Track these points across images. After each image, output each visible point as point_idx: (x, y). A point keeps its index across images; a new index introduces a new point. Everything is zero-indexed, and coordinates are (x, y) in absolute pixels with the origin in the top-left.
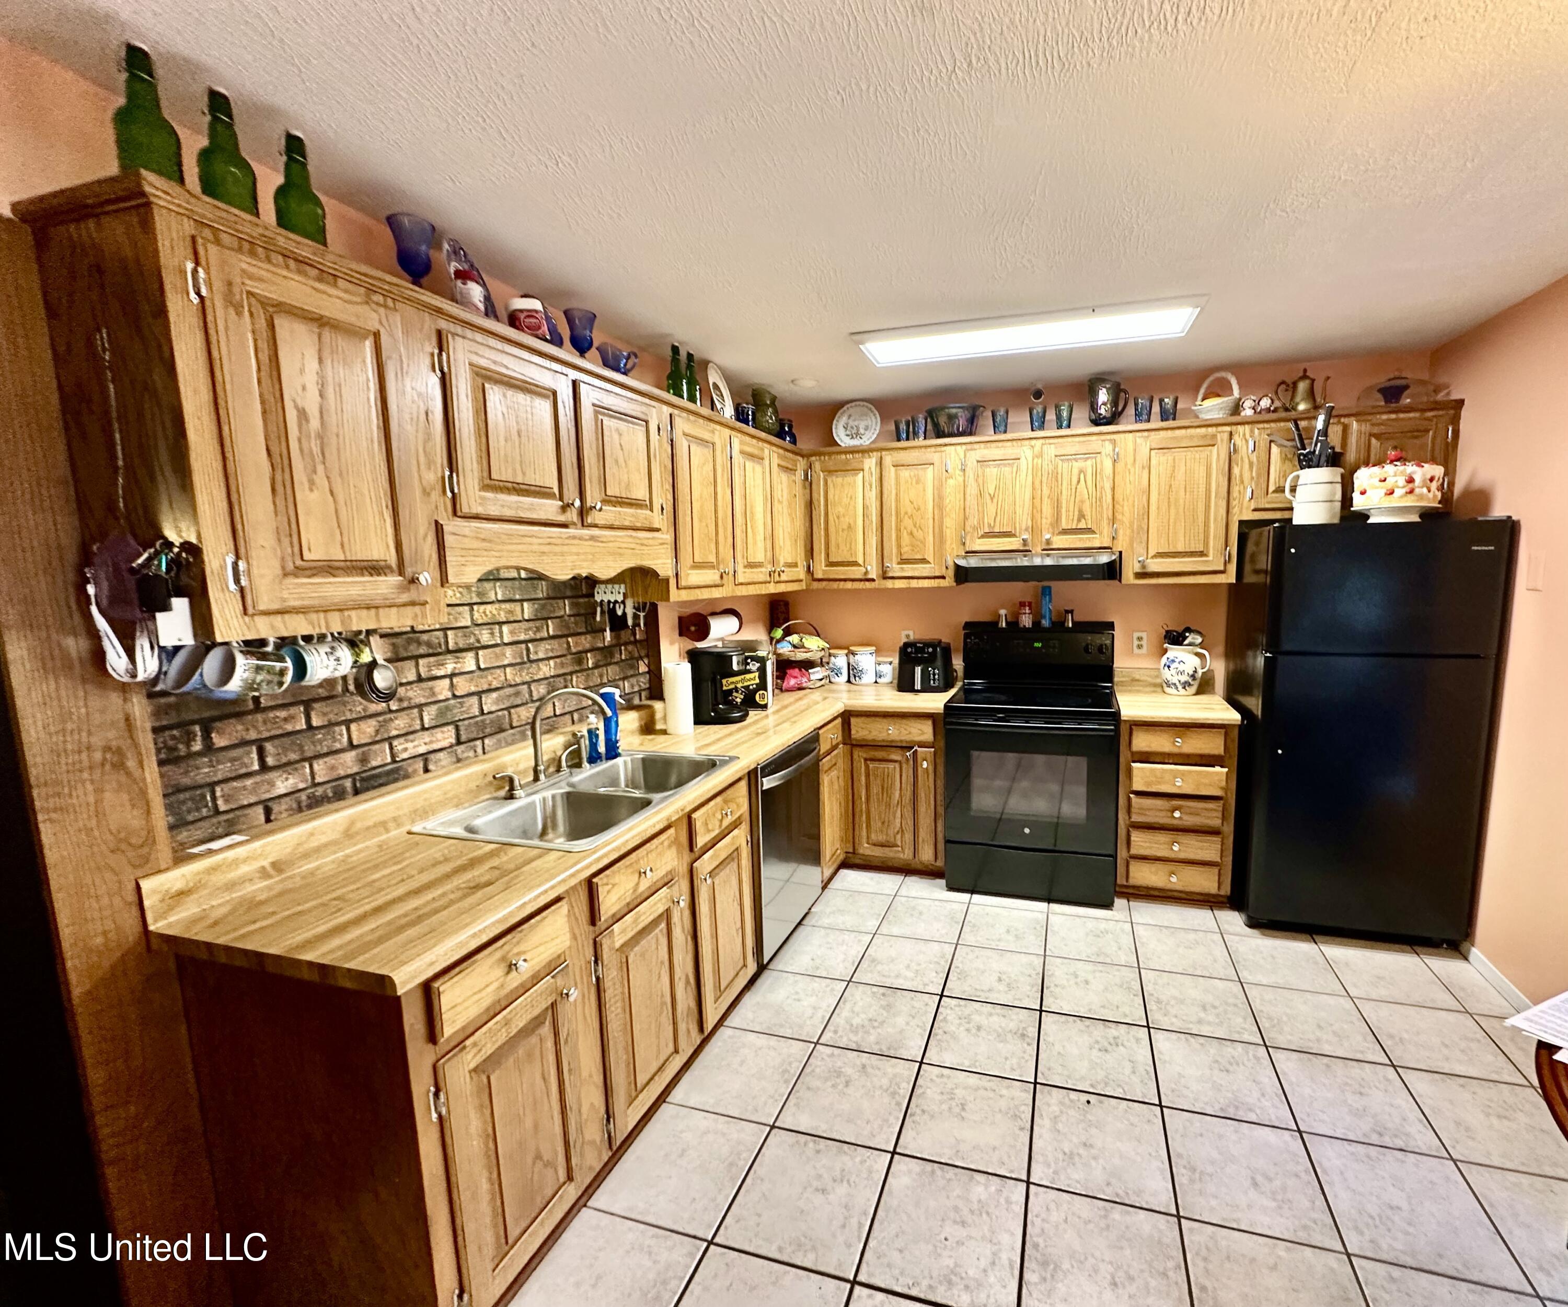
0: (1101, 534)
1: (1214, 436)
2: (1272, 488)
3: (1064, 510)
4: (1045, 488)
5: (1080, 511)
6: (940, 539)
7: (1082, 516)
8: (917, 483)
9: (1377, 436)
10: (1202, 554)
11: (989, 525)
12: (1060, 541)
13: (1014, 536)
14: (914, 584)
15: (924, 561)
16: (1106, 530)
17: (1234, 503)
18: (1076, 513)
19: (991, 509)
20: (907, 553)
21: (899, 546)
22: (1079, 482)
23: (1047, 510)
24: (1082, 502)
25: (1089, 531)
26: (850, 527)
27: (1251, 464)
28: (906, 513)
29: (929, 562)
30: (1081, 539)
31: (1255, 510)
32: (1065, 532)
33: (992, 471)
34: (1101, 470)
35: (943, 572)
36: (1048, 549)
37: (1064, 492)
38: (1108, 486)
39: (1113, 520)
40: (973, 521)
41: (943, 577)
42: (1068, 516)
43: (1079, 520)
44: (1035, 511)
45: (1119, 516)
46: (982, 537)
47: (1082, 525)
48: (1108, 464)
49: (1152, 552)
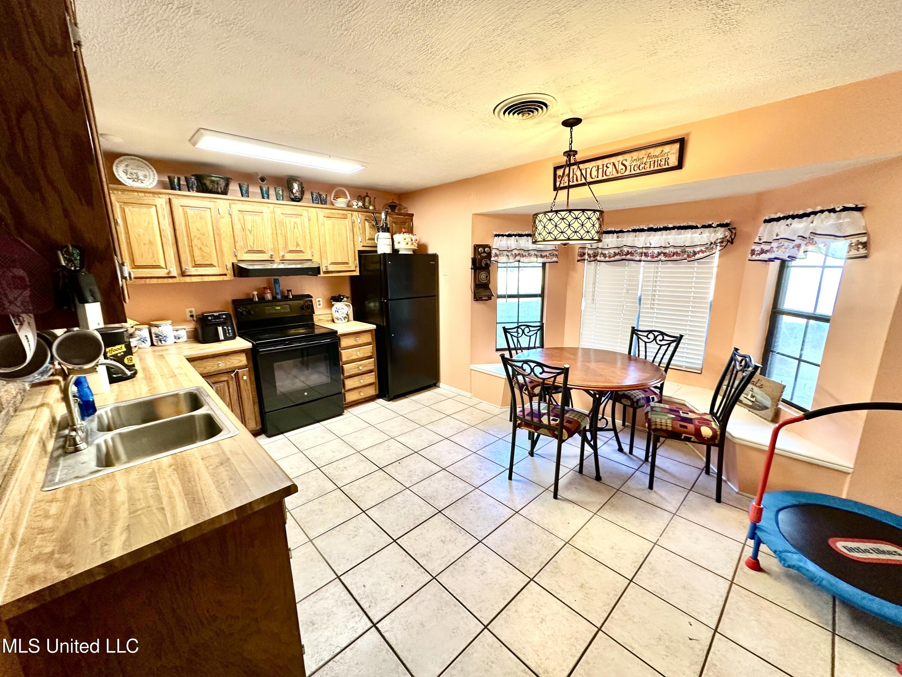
0: (307, 253)
1: (346, 215)
2: (367, 238)
3: (289, 241)
4: (278, 229)
5: (297, 242)
6: (220, 253)
7: (298, 245)
8: (201, 219)
9: (395, 223)
10: (347, 263)
11: (251, 246)
12: (288, 256)
13: (264, 252)
14: (206, 279)
15: (211, 265)
16: (309, 252)
17: (356, 243)
18: (295, 243)
19: (250, 238)
20: (199, 260)
21: (193, 256)
22: (294, 228)
23: (281, 241)
24: (297, 238)
25: (301, 252)
26: (150, 243)
27: (359, 228)
28: (195, 236)
29: (215, 266)
30: (298, 256)
31: (363, 246)
32: (291, 252)
33: (249, 218)
34: (304, 224)
35: (225, 272)
36: (283, 260)
37: (288, 233)
38: (307, 231)
39: (311, 247)
40: (240, 243)
41: (225, 275)
42: (291, 244)
43: (297, 247)
44: (275, 240)
45: (313, 246)
46: (247, 252)
47: (298, 249)
48: (306, 221)
49: (329, 262)
